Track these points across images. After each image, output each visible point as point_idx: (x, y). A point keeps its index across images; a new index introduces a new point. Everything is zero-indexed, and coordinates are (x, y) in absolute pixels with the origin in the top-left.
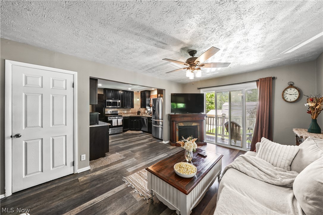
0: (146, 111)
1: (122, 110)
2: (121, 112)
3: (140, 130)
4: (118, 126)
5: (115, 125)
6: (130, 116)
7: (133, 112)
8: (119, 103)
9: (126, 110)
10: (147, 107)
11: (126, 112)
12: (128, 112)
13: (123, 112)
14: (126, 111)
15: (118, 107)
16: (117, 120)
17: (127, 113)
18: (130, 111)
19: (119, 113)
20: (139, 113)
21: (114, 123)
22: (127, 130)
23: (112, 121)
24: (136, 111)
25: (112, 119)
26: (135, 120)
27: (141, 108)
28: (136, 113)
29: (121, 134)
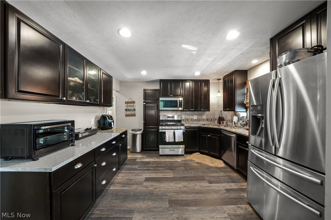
0: (235, 119)
1: (189, 115)
2: (187, 117)
3: (220, 158)
4: (174, 143)
5: (171, 141)
6: (200, 127)
7: (210, 117)
8: (180, 103)
9: (196, 115)
10: (238, 109)
11: (195, 117)
12: (200, 117)
13: (191, 117)
15: (180, 109)
16: (174, 133)
17: (198, 120)
18: (204, 117)
19: (184, 120)
20: (221, 120)
21: (169, 137)
22: (194, 152)
23: (165, 133)
24: (215, 116)
25: (166, 130)
26: (210, 136)
27: (224, 111)
28: (216, 120)
29: (179, 160)
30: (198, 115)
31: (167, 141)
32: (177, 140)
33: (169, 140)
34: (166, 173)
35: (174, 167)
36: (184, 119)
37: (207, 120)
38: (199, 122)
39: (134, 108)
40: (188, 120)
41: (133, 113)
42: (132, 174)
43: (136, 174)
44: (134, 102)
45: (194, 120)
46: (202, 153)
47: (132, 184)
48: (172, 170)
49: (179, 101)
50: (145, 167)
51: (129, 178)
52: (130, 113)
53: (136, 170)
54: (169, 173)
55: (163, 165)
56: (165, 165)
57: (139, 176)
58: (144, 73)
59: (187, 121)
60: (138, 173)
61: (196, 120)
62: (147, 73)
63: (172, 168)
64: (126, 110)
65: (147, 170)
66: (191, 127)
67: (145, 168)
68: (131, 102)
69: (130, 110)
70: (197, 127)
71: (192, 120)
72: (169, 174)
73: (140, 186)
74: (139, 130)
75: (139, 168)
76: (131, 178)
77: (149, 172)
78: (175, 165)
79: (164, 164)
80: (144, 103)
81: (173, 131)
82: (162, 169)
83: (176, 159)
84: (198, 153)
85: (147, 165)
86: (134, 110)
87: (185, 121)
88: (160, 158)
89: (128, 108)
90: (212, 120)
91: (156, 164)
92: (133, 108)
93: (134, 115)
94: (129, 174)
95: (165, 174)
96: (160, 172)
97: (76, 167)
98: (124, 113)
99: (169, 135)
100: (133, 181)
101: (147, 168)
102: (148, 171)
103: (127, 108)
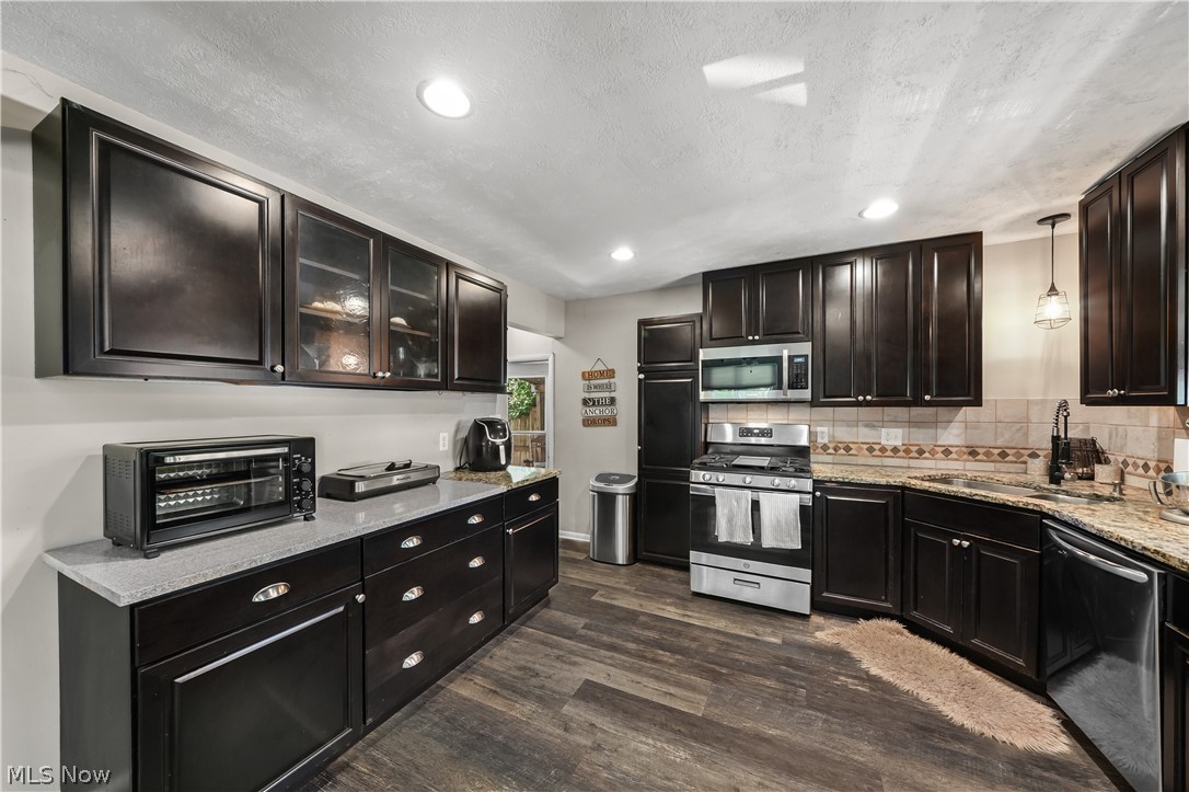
1: (853, 424)
2: (844, 434)
4: (755, 552)
5: (738, 540)
6: (903, 488)
7: (986, 438)
8: (797, 367)
9: (896, 423)
11: (893, 436)
12: (921, 437)
13: (865, 435)
14: (899, 432)
16: (756, 505)
17: (912, 451)
18: (950, 437)
19: (825, 448)
21: (730, 521)
22: (869, 614)
23: (711, 501)
24: (1026, 435)
25: (717, 490)
26: (966, 544)
27: (1086, 400)
28: (1034, 455)
29: (772, 636)
30: (912, 423)
31: (723, 537)
32: (768, 542)
33: (731, 533)
34: (678, 684)
35: (734, 665)
36: (826, 441)
37: (973, 453)
38: (914, 463)
39: (613, 395)
40: (848, 449)
41: (607, 412)
42: (548, 650)
43: (562, 653)
44: (611, 373)
45: (883, 450)
46: (915, 628)
47: (525, 695)
48: (715, 677)
49: (791, 358)
50: (610, 635)
51: (530, 665)
52: (597, 412)
53: (569, 638)
54: (693, 689)
55: (686, 643)
56: (694, 645)
57: (566, 667)
58: (623, 254)
59: (842, 451)
60: (572, 652)
61: (895, 450)
62: (635, 253)
63: (717, 668)
64: (585, 402)
65: (612, 648)
66: (849, 484)
67: (605, 638)
68: (602, 374)
69: (598, 401)
70: (889, 486)
71: (871, 450)
72: (690, 694)
73: (545, 712)
74: (624, 479)
75: (583, 632)
76: (537, 666)
77: (611, 658)
78: (741, 657)
79: (694, 639)
80: (642, 376)
81: (749, 494)
82: (671, 661)
83: (760, 629)
84: (894, 624)
85: (620, 627)
86: (613, 401)
87: (831, 451)
88: (690, 605)
89: (593, 395)
90: (1003, 455)
91: (662, 631)
92: (607, 395)
93: (611, 421)
94: (540, 647)
95: (672, 690)
96: (658, 673)
97: (259, 598)
98: (579, 412)
99: (731, 511)
100: (534, 681)
101: (614, 640)
102: (610, 654)
103: (587, 396)
